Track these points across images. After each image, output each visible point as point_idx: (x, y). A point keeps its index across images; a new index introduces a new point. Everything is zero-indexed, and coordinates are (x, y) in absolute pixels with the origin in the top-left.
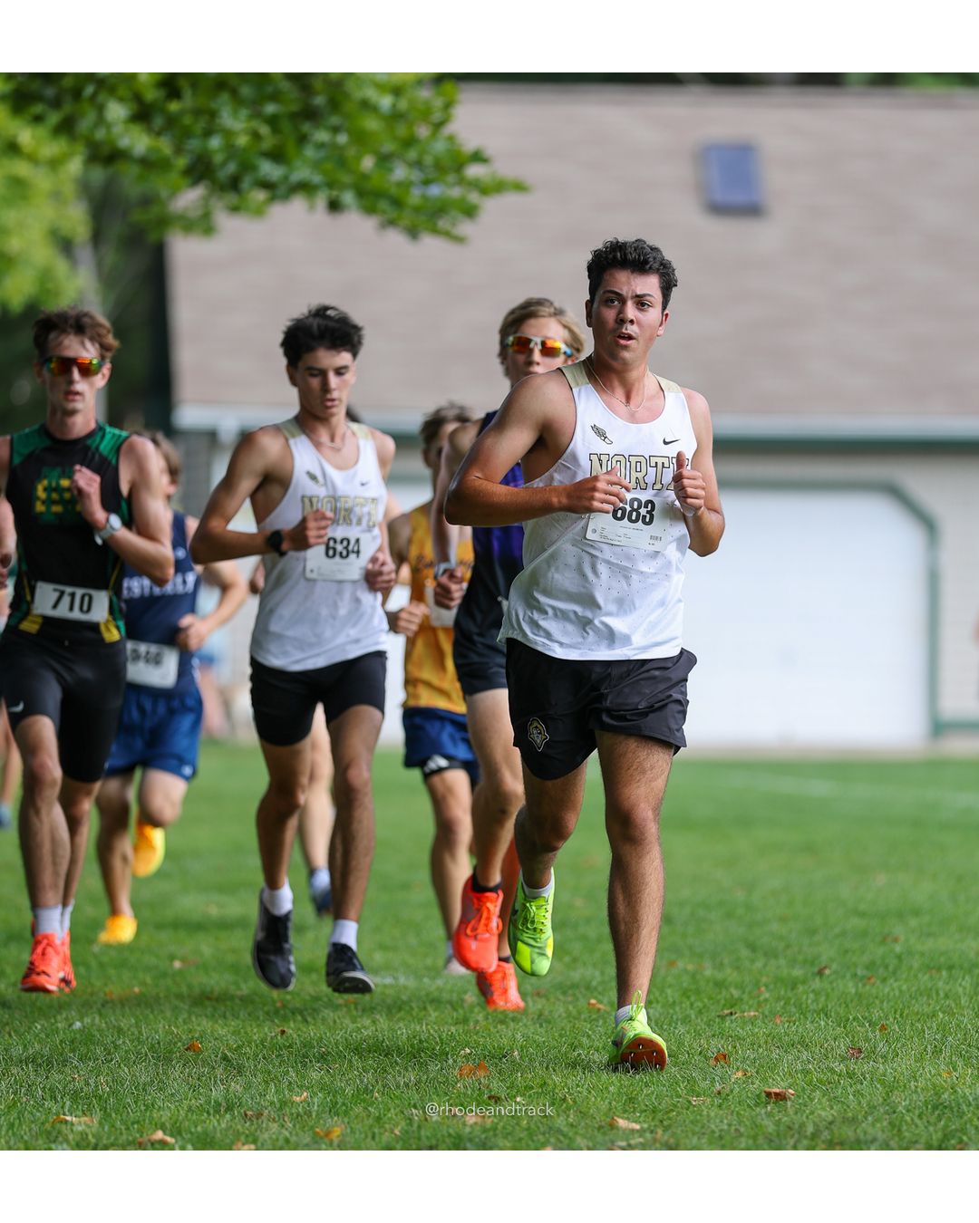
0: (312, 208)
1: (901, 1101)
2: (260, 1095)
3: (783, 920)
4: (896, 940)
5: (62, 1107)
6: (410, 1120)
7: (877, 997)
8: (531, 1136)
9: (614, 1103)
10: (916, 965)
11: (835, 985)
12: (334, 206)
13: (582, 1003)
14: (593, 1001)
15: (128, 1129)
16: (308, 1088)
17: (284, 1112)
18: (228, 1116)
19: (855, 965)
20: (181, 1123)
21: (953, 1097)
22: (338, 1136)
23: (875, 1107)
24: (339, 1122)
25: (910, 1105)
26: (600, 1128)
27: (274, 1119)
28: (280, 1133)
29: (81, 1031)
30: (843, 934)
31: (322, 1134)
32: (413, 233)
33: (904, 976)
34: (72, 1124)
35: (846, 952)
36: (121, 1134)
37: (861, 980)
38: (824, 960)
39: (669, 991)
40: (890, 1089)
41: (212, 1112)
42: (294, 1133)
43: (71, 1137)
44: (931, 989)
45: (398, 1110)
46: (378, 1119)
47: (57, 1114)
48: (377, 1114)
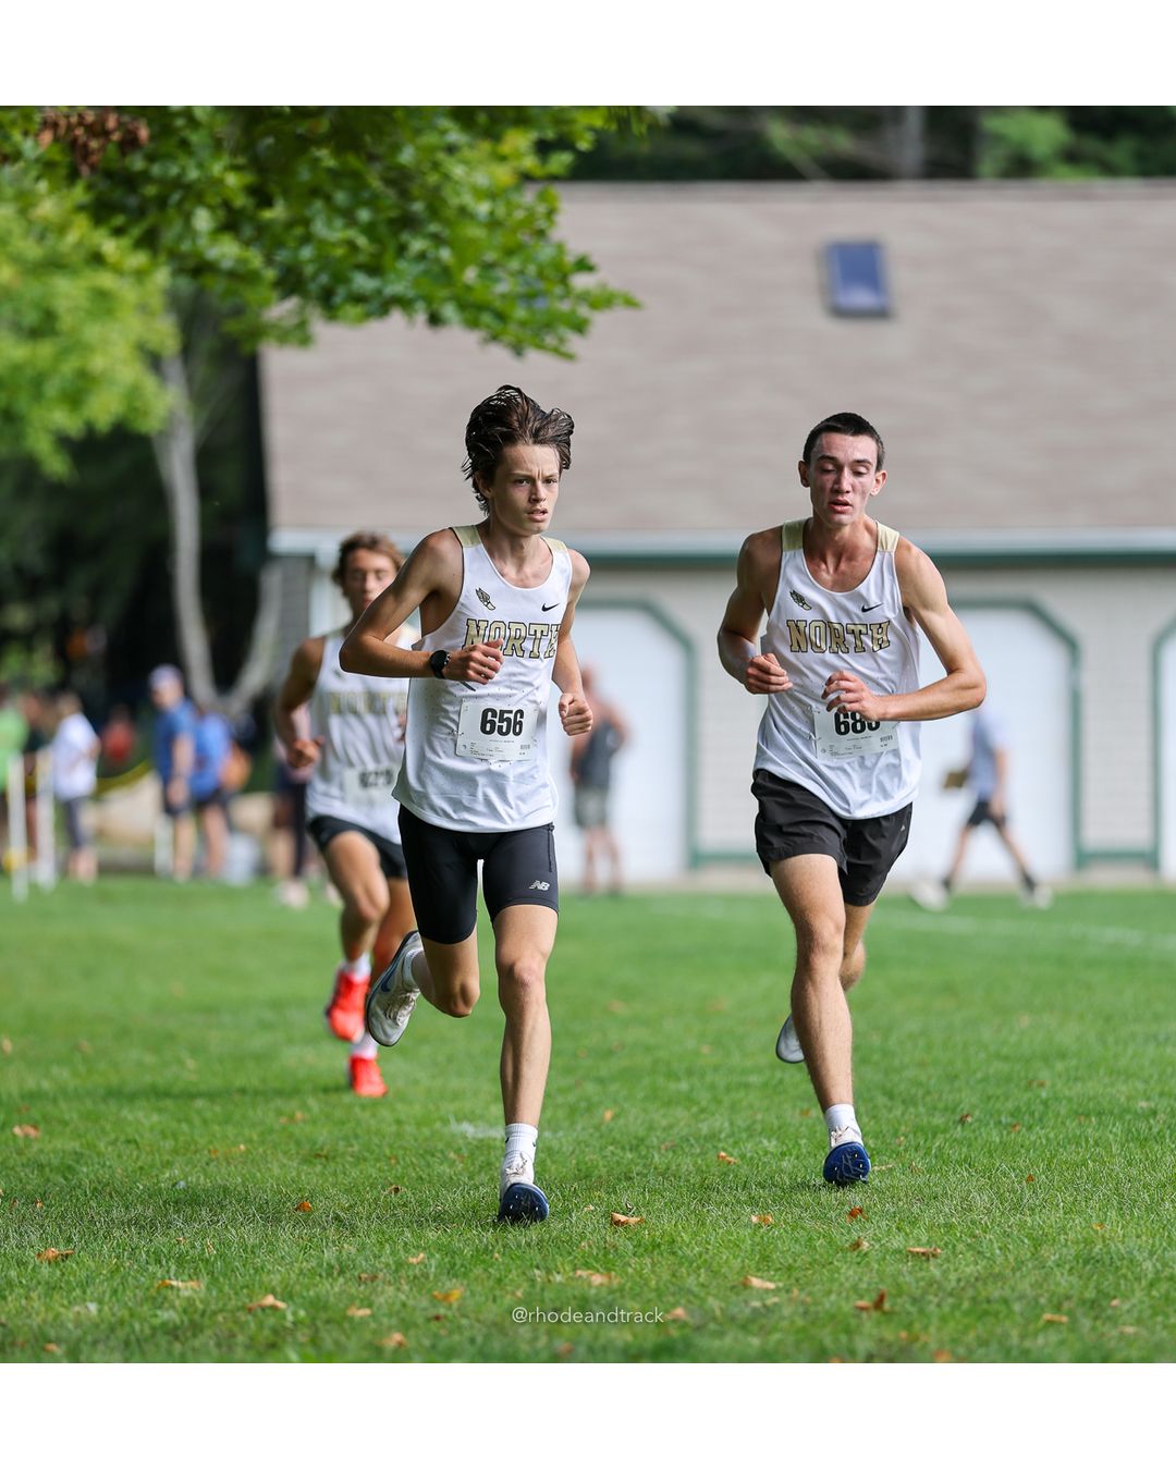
0: (411, 322)
1: (1050, 1255)
2: (375, 1257)
3: (922, 1065)
4: (1042, 1085)
5: (168, 1272)
6: (533, 1281)
7: (1022, 1146)
8: (660, 1296)
9: (747, 1261)
10: (1063, 1111)
11: (977, 1132)
12: (435, 320)
13: (711, 1155)
14: (723, 1154)
15: (236, 1294)
16: (425, 1249)
17: (400, 1274)
18: (341, 1280)
19: (999, 1113)
20: (292, 1287)
21: (1105, 1250)
22: (457, 1300)
23: (1023, 1262)
24: (458, 1285)
25: (1060, 1259)
26: (733, 1288)
27: (389, 1282)
28: (396, 1297)
29: (185, 1191)
30: (985, 1079)
31: (440, 1297)
32: (518, 349)
33: (1051, 1123)
34: (179, 1289)
35: (989, 1098)
36: (230, 1299)
37: (1005, 1128)
38: (965, 1107)
39: (803, 1142)
40: (1037, 1244)
41: (324, 1274)
42: (411, 1296)
43: (177, 1303)
44: (1080, 1136)
45: (519, 1271)
46: (499, 1281)
47: (163, 1279)
48: (498, 1276)
